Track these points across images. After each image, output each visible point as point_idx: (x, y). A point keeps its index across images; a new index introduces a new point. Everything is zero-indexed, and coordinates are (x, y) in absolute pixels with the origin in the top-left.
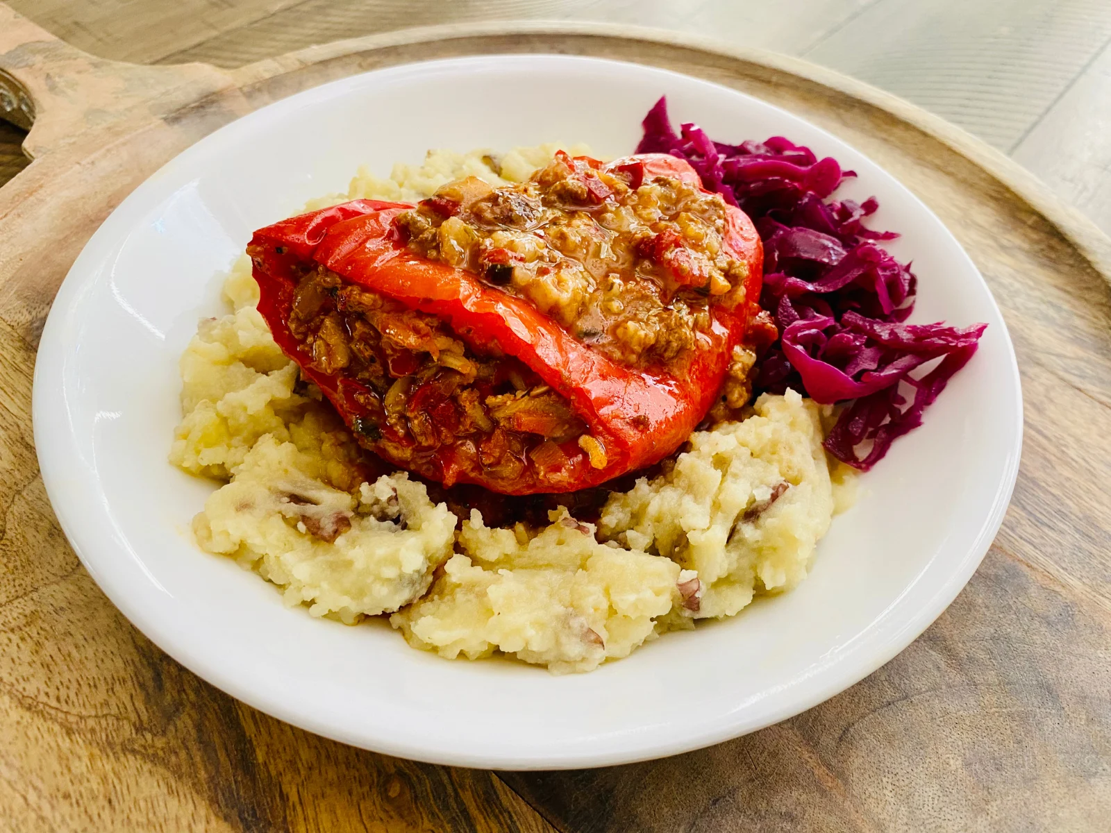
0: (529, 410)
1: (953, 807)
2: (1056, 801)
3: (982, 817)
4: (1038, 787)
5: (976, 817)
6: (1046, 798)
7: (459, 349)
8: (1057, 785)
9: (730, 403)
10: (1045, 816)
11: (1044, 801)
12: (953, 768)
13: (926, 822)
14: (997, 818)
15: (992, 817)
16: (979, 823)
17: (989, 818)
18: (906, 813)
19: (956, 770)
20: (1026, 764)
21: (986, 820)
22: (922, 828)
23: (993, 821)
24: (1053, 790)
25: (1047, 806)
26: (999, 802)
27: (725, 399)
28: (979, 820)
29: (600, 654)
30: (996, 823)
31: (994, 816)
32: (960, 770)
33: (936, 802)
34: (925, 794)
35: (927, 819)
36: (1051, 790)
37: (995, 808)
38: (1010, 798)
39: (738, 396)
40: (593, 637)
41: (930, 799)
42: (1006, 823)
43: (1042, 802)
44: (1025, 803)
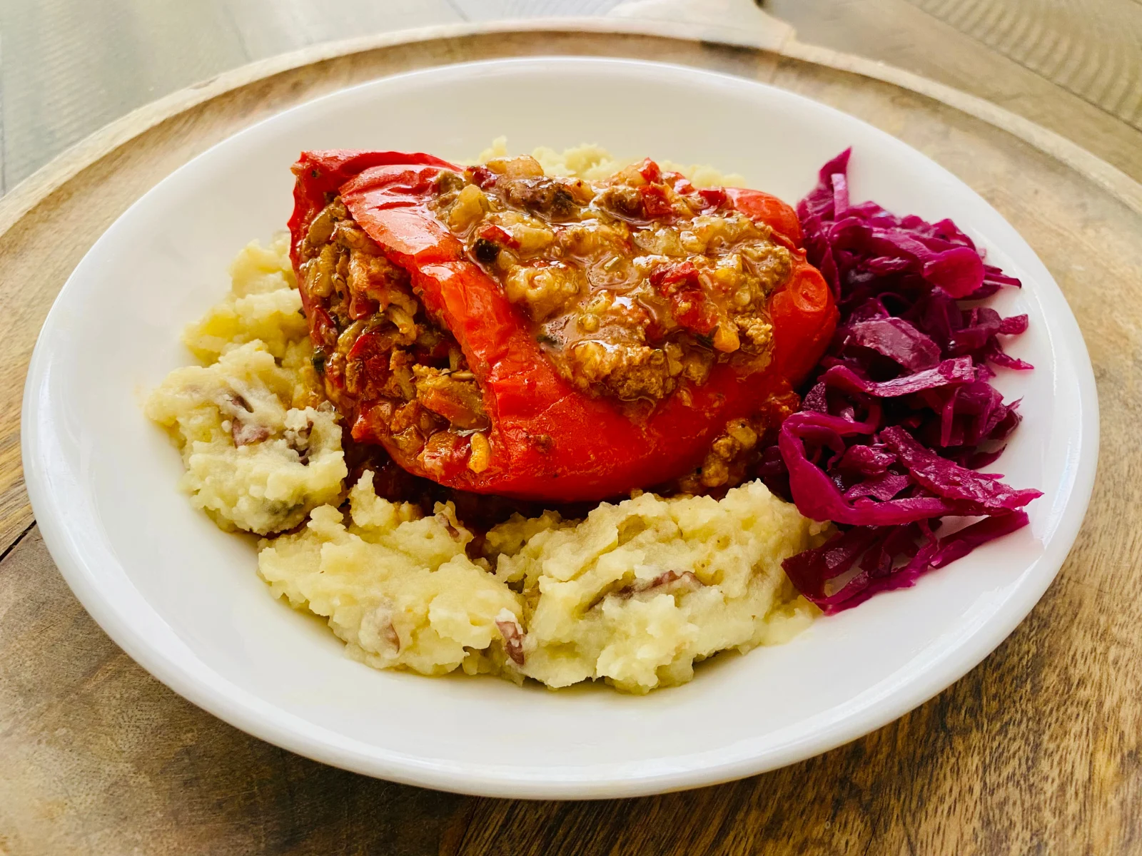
0: (443, 390)
1: (141, 738)
2: (151, 845)
3: (132, 767)
4: (168, 827)
5: (132, 762)
6: (155, 835)
7: (411, 308)
8: (171, 847)
9: (703, 477)
10: (134, 833)
11: (152, 833)
12: (183, 737)
13: (125, 715)
14: (131, 782)
15: (132, 777)
16: (126, 765)
17: (132, 775)
18: (132, 697)
19: (181, 740)
20: (194, 813)
21: (129, 771)
22: (118, 711)
23: (128, 779)
24: (165, 843)
25: (146, 835)
26: (149, 784)
27: (699, 471)
28: (129, 765)
29: (390, 655)
30: (126, 781)
31: (133, 780)
32: (181, 744)
33: (146, 722)
34: (152, 712)
35: (128, 716)
36: (165, 840)
37: (143, 780)
38: (155, 797)
39: (714, 472)
40: (391, 635)
41: (147, 717)
42: (126, 791)
43: (150, 830)
44: (148, 812)
